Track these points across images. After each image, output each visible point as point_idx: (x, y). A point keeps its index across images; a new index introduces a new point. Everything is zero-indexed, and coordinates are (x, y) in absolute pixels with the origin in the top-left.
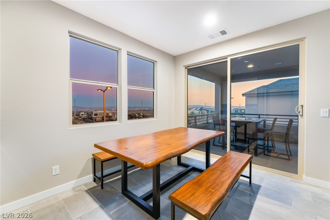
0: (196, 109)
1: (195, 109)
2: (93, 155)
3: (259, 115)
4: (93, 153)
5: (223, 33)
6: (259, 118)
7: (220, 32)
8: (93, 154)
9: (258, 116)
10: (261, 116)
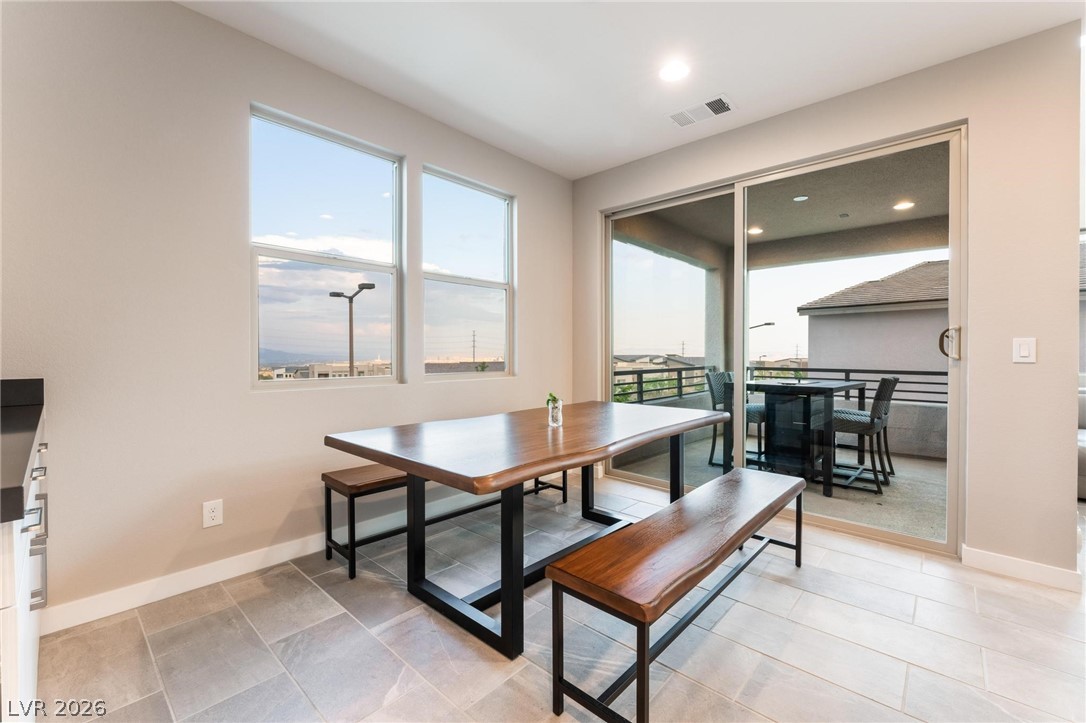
0: (651, 360)
1: (647, 360)
2: (325, 477)
3: (847, 372)
4: (327, 470)
5: (718, 107)
6: (847, 379)
7: (709, 105)
8: (323, 475)
9: (842, 375)
10: (853, 376)
